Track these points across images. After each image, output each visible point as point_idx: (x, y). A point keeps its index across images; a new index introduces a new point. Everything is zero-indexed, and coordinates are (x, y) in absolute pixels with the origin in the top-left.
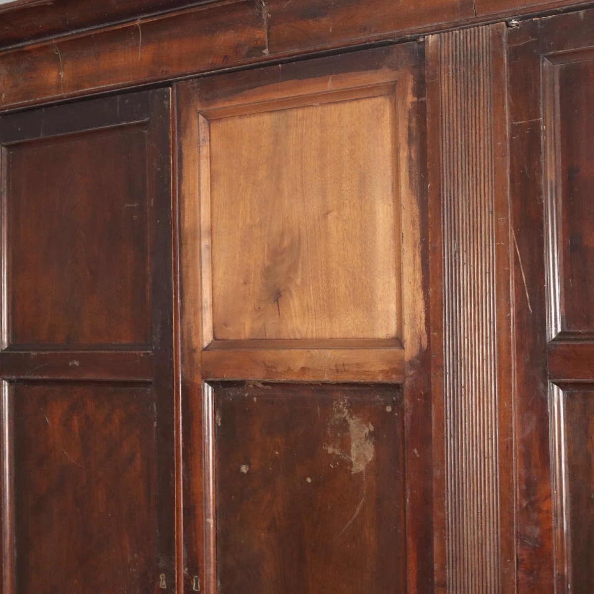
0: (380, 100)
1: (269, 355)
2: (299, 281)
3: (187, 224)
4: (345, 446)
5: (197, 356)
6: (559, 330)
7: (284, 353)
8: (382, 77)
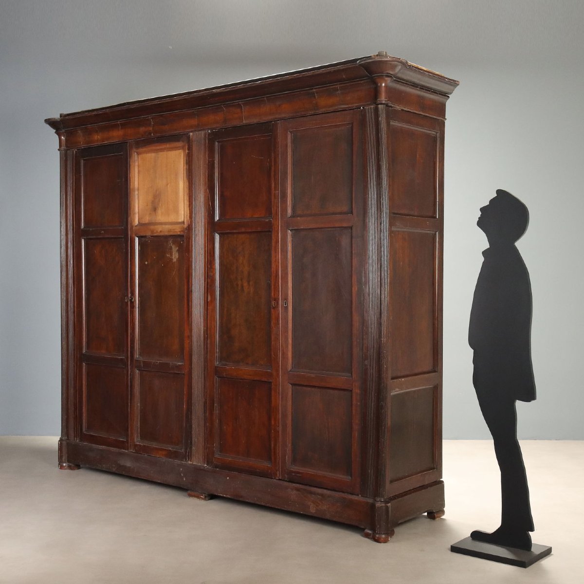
0: (180, 151)
1: (152, 227)
2: (160, 205)
3: (131, 187)
4: (171, 255)
5: (134, 228)
6: (218, 219)
7: (156, 226)
8: (180, 144)
